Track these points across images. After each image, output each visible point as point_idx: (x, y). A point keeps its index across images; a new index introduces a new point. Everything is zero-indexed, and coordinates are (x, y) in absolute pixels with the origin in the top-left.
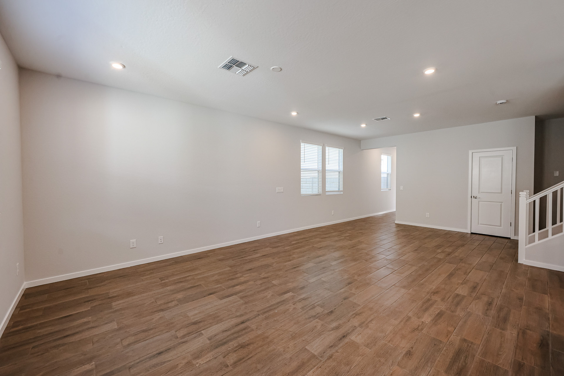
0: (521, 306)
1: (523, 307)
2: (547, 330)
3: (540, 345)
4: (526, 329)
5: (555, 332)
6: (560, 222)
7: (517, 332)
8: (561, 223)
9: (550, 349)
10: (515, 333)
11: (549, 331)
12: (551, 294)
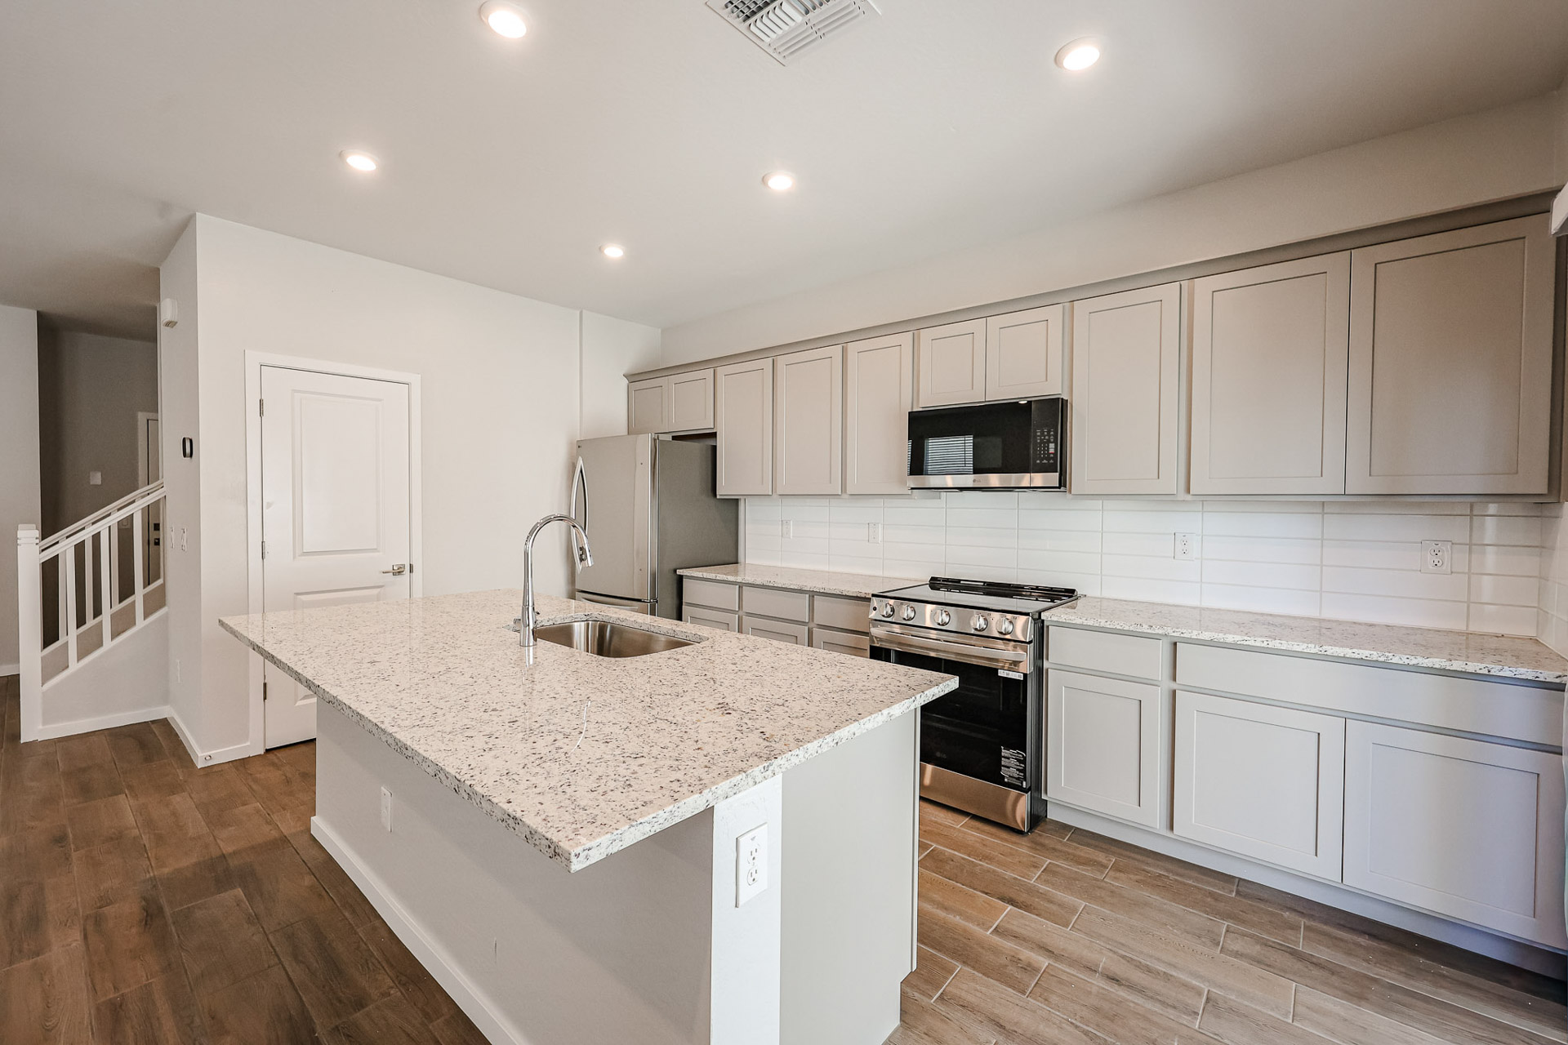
0: (67, 858)
1: (75, 855)
2: (148, 876)
3: (146, 924)
4: (100, 908)
5: (166, 870)
6: (94, 618)
7: (81, 932)
8: (98, 619)
9: (168, 914)
10: (75, 937)
11: (154, 876)
12: (130, 787)
